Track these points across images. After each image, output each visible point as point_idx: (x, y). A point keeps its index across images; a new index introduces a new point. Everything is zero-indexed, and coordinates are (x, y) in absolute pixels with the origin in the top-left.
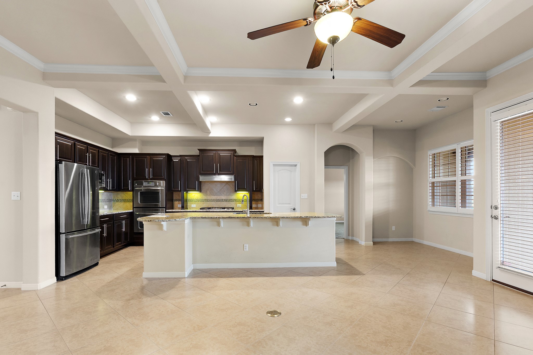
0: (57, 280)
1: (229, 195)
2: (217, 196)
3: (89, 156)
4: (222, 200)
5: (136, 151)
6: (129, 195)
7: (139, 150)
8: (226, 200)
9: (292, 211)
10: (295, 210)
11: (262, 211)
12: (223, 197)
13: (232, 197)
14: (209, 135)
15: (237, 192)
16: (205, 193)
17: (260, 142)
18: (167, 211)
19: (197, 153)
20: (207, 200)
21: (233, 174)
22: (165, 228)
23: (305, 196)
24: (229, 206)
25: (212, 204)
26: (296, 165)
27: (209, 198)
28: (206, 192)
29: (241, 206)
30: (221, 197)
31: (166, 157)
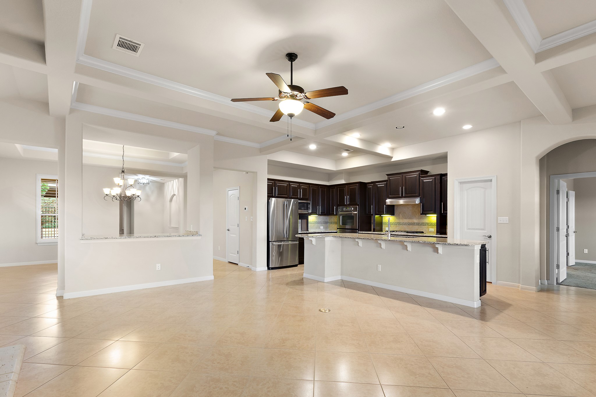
0: (268, 269)
1: (420, 218)
2: (409, 220)
3: (300, 192)
4: (413, 224)
5: (343, 182)
6: (334, 219)
7: (345, 180)
8: (418, 224)
9: (487, 239)
10: (491, 238)
11: (445, 236)
12: (415, 221)
13: (425, 220)
14: (391, 160)
15: (427, 215)
16: (398, 217)
17: (443, 158)
18: (359, 232)
19: (386, 178)
20: (399, 224)
21: (419, 196)
22: (314, 242)
23: (504, 219)
24: (420, 230)
25: (405, 228)
26: (491, 181)
27: (401, 221)
28: (399, 215)
29: (433, 231)
30: (413, 220)
31: (359, 185)
